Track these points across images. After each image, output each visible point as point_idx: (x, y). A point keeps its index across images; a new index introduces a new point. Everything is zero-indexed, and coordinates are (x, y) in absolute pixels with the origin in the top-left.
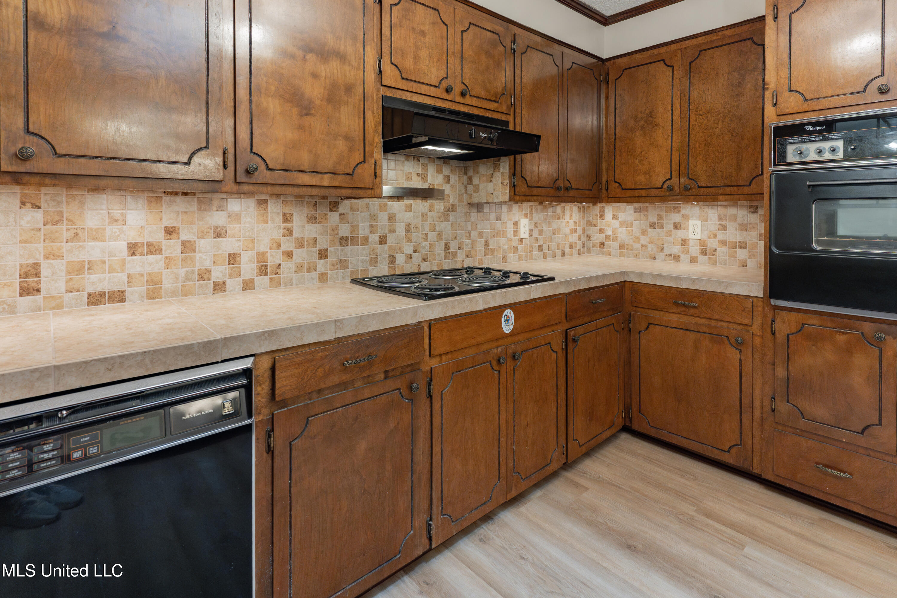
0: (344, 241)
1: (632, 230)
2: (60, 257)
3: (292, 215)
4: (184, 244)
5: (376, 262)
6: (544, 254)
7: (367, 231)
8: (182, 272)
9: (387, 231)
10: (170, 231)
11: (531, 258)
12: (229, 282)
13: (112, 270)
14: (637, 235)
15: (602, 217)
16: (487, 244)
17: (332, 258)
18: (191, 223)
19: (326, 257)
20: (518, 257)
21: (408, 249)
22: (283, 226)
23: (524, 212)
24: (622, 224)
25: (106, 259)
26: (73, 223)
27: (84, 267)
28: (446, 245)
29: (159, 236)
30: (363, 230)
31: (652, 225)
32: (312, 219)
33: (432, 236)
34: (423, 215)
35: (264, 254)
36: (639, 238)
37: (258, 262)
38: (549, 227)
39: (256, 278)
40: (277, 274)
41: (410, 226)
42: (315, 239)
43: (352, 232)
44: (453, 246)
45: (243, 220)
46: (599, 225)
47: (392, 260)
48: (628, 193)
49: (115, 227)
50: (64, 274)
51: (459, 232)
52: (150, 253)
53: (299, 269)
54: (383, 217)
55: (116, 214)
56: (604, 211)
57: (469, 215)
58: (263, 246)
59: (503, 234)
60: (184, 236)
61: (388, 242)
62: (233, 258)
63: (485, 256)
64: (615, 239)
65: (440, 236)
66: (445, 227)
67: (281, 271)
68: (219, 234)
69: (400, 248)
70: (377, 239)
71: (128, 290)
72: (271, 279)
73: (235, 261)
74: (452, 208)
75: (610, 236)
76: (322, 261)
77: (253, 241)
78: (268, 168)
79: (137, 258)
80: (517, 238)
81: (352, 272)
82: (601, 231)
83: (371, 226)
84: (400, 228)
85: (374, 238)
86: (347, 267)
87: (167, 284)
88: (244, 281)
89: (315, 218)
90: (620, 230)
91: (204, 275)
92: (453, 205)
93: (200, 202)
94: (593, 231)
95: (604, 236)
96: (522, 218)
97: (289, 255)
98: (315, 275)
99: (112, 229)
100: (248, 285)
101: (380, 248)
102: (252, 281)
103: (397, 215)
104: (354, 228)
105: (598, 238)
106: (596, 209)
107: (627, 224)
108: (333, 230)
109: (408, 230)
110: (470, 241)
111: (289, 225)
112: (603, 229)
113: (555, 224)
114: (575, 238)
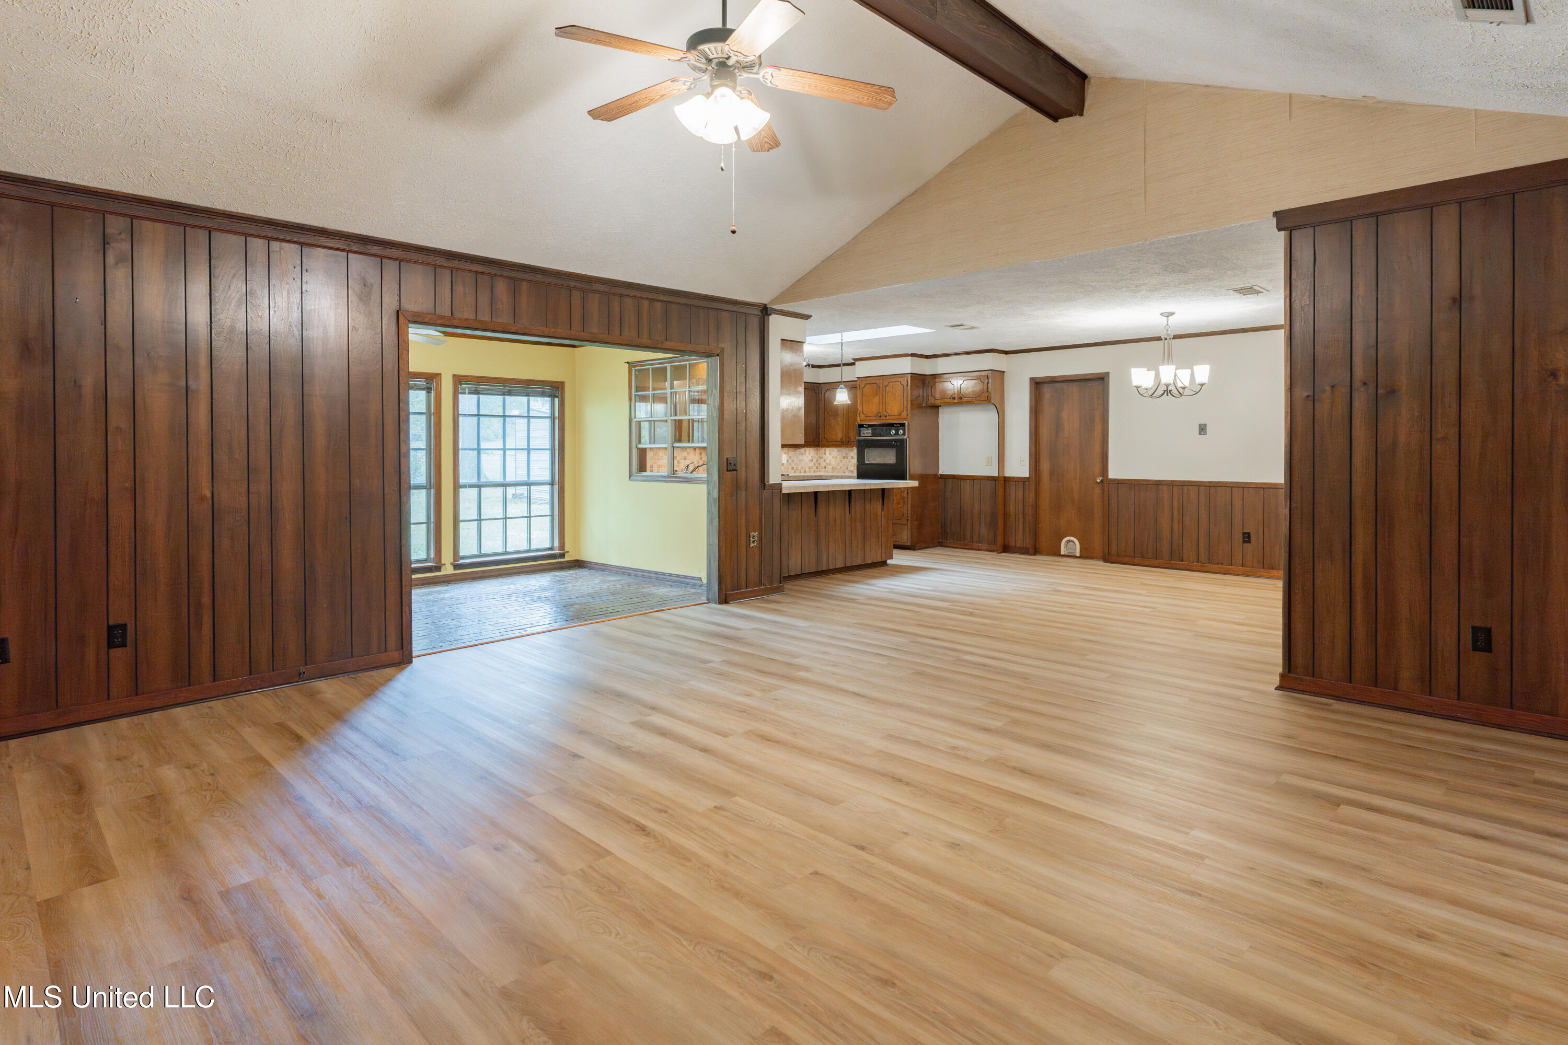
15: (825, 454)
24: (833, 457)
31: (844, 458)
46: (823, 457)
64: (830, 464)
82: (825, 461)
94: (821, 461)
105: (823, 464)
106: (822, 450)
113: (800, 457)
114: (811, 464)
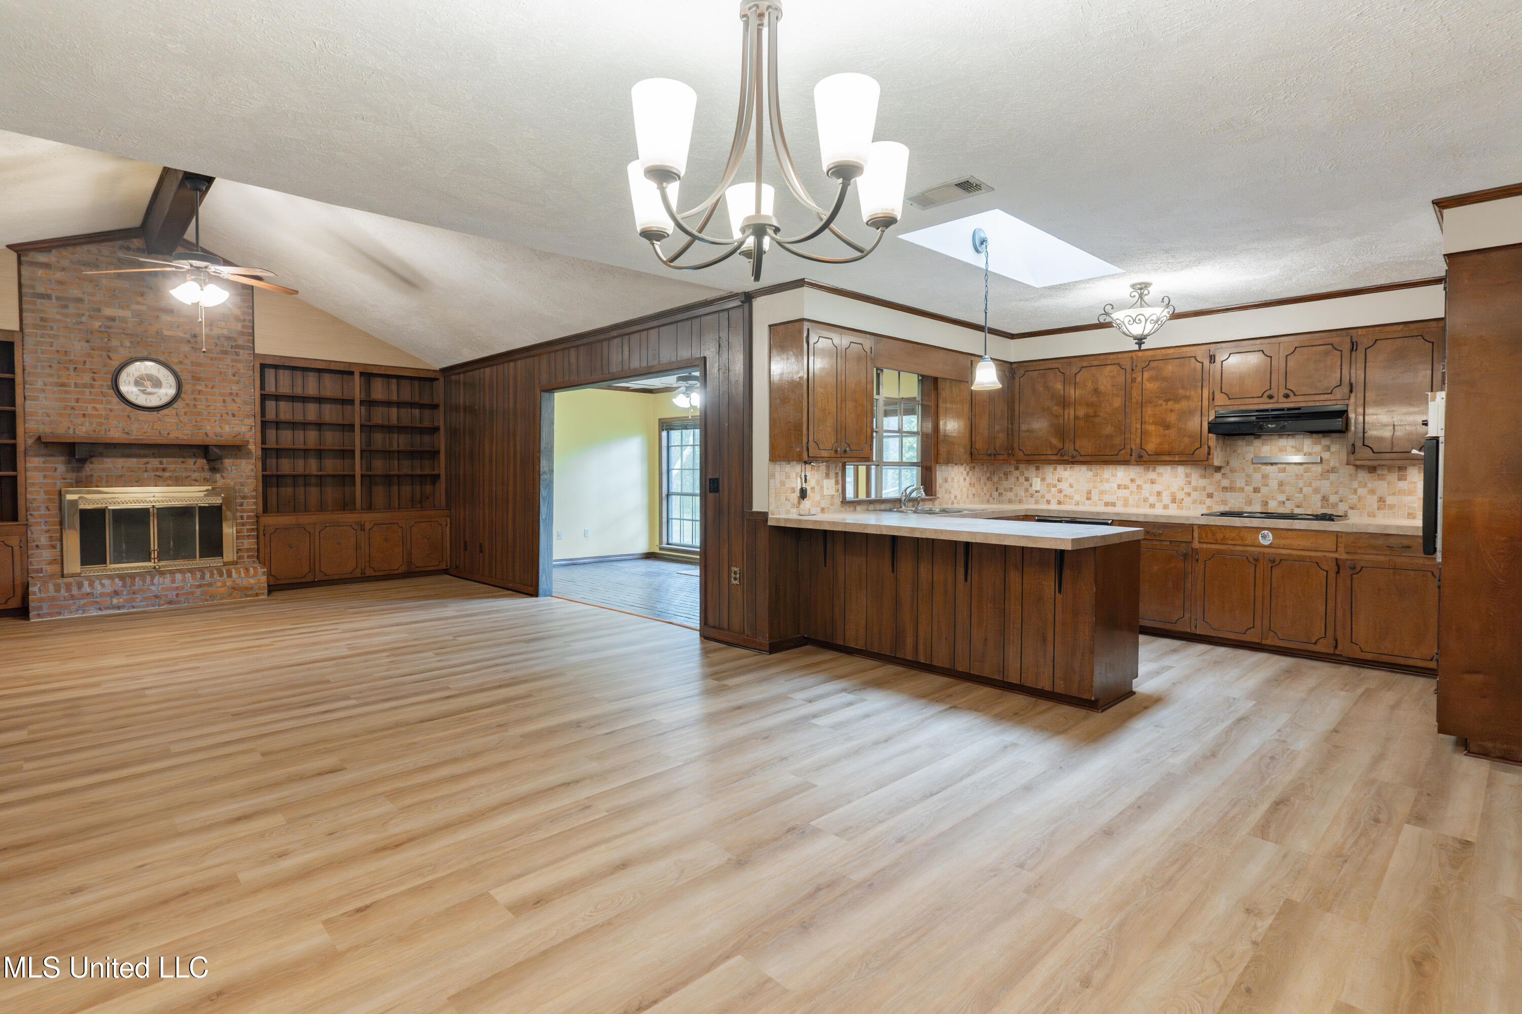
0: (1225, 489)
2: (1097, 488)
3: (1191, 474)
4: (1138, 486)
5: (1251, 504)
7: (1243, 484)
8: (1136, 497)
9: (1260, 485)
10: (1132, 480)
12: (1157, 504)
16: (1381, 500)
18: (1141, 477)
19: (1212, 497)
21: (1282, 498)
22: (1186, 479)
25: (1110, 490)
27: (1104, 492)
28: (1324, 497)
29: (1128, 482)
30: (1240, 483)
32: (1204, 477)
33: (1307, 490)
35: (1174, 493)
37: (1170, 497)
39: (1169, 505)
40: (1180, 504)
42: (1205, 487)
43: (1230, 484)
44: (1333, 499)
45: (1164, 476)
47: (1265, 503)
49: (1113, 478)
50: (1098, 494)
51: (1340, 489)
52: (1125, 489)
53: (1194, 502)
54: (1257, 477)
55: (1114, 474)
57: (1357, 475)
58: (1174, 489)
60: (1138, 483)
61: (1261, 492)
62: (1159, 494)
63: (1378, 510)
65: (1316, 491)
66: (1325, 485)
67: (1183, 502)
68: (1153, 482)
69: (1273, 497)
71: (1117, 502)
72: (1177, 506)
74: (1333, 470)
76: (1208, 500)
77: (1169, 486)
78: (1149, 454)
79: (1120, 490)
83: (1247, 481)
84: (1274, 484)
85: (1251, 489)
86: (1227, 505)
87: (1131, 502)
88: (1164, 505)
92: (1333, 468)
97: (1189, 494)
98: (1203, 507)
99: (1112, 479)
101: (1254, 495)
103: (1270, 475)
104: (1232, 482)
108: (1217, 483)
109: (1281, 484)
110: (1356, 497)
111: (1189, 479)
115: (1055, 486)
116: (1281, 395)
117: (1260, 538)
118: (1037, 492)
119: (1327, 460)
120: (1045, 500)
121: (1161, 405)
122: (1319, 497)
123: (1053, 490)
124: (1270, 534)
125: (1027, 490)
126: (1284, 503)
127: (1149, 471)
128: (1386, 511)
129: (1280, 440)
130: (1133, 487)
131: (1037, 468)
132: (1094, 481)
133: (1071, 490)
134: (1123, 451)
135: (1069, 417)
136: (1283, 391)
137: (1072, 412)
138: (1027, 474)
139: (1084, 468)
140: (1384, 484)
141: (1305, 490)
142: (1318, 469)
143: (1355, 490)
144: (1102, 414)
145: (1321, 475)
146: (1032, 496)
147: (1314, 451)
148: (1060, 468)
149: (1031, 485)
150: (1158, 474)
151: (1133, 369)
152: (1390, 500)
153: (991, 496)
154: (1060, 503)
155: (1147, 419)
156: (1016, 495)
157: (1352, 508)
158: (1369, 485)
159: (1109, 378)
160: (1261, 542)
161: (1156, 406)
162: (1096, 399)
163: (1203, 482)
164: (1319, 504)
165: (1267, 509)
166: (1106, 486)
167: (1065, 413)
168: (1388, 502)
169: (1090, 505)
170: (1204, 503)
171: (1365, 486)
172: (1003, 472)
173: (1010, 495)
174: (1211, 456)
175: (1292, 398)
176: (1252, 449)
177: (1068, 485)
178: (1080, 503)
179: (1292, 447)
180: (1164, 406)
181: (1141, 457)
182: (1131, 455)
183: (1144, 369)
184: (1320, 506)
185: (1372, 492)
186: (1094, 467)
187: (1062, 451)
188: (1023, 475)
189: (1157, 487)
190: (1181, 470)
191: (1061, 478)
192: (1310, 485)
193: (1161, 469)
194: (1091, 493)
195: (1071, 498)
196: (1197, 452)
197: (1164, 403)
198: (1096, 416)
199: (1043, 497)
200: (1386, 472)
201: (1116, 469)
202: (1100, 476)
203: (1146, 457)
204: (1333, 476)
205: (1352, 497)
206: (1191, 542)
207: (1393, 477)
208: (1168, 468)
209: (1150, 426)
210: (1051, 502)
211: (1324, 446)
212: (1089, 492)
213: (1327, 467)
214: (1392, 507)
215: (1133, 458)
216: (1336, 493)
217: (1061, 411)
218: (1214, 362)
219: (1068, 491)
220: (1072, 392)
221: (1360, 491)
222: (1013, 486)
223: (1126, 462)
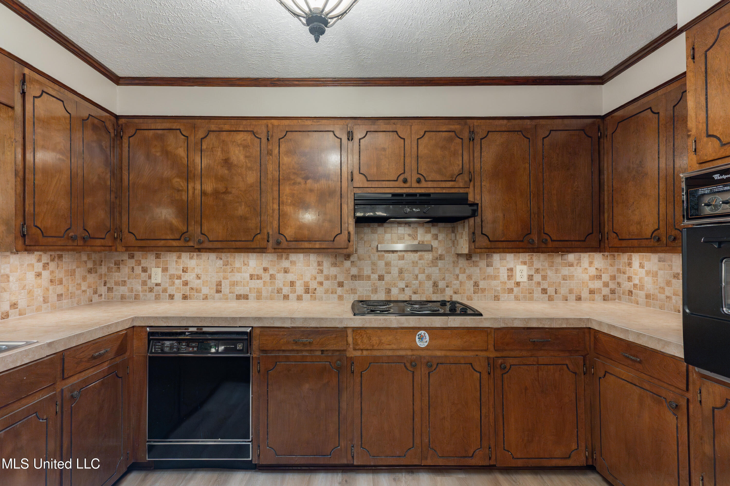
0: (354, 277)
1: (657, 280)
2: (227, 279)
3: (322, 262)
4: (271, 275)
5: (376, 292)
6: (549, 296)
7: (369, 272)
8: (270, 289)
9: (384, 272)
10: (265, 270)
11: (531, 299)
12: (291, 295)
13: (244, 286)
14: (662, 285)
15: (630, 264)
16: (476, 284)
17: (346, 287)
18: (274, 266)
19: (342, 286)
20: (513, 297)
21: (402, 285)
22: (318, 268)
23: (521, 260)
24: (647, 273)
25: (242, 280)
26: (232, 266)
27: (235, 283)
28: (435, 283)
29: (261, 272)
30: (367, 271)
32: (334, 265)
33: (422, 277)
34: (413, 262)
35: (308, 282)
36: (663, 288)
37: (304, 286)
38: (557, 273)
39: (304, 295)
40: (314, 293)
41: (403, 270)
42: (336, 276)
43: (359, 272)
44: (442, 284)
45: (297, 265)
46: (627, 273)
47: (388, 291)
48: (624, 244)
50: (228, 286)
52: (258, 279)
53: (326, 292)
54: (381, 264)
55: (246, 262)
56: (631, 259)
57: (458, 262)
58: (307, 279)
59: (495, 277)
60: (271, 272)
61: (385, 279)
62: (292, 284)
63: (474, 293)
64: (642, 288)
65: (429, 277)
66: (435, 272)
67: (316, 292)
68: (286, 271)
69: (394, 284)
70: (377, 277)
71: (249, 294)
72: (311, 296)
73: (293, 285)
74: (441, 257)
75: (637, 285)
76: (340, 288)
77: (302, 275)
78: (287, 241)
79: (253, 281)
80: (513, 281)
81: (359, 296)
82: (630, 279)
83: (373, 269)
84: (395, 271)
85: (375, 276)
86: (356, 293)
87: (264, 294)
88: (298, 296)
89: (336, 264)
90: (646, 279)
91: (279, 291)
92: (441, 255)
93: (278, 256)
94: (622, 279)
95: (631, 284)
96: (518, 265)
97: (321, 284)
98: (335, 296)
99: (244, 268)
100: (299, 298)
101: (379, 283)
102: (301, 296)
103: (392, 262)
104: (360, 270)
105: (627, 286)
106: (624, 257)
107: (652, 273)
108: (347, 271)
109: (401, 271)
110: (458, 282)
111: (321, 268)
112: (631, 277)
113: (565, 271)
114: (597, 284)
115: (179, 277)
116: (414, 179)
117: (417, 340)
118: (157, 285)
119: (436, 248)
120: (167, 294)
121: (299, 183)
122: (431, 283)
123: (177, 282)
124: (427, 335)
125: (144, 283)
126: (403, 290)
127: (282, 259)
128: (479, 295)
129: (400, 228)
130: (266, 277)
131: (158, 257)
132: (225, 271)
133: (198, 281)
134: (259, 236)
135: (194, 193)
136: (415, 177)
137: (198, 187)
138: (144, 263)
139: (213, 256)
140: (477, 270)
141: (420, 276)
142: (428, 256)
143: (458, 276)
144: (234, 191)
145: (432, 262)
146: (151, 290)
147: (426, 239)
148: (185, 256)
149: (150, 277)
150: (291, 262)
151: (268, 139)
152: (482, 284)
153: (95, 292)
154: (185, 297)
155: (284, 198)
156: (131, 290)
157: (455, 293)
158: (467, 271)
159: (241, 148)
160: (418, 344)
161: (294, 184)
162: (226, 172)
163: (334, 271)
164: (431, 290)
165: (390, 296)
166: (237, 277)
167: (190, 187)
168: (481, 287)
169: (221, 299)
170: (336, 293)
171: (464, 272)
172: (113, 261)
173: (123, 290)
174: (351, 243)
175: (424, 184)
176: (376, 236)
177: (194, 275)
178: (209, 297)
179: (409, 235)
180: (303, 186)
181: (278, 243)
182: (268, 241)
183: (281, 140)
184: (432, 292)
185: (469, 277)
186: (223, 255)
187: (186, 235)
188: (140, 264)
189: (290, 277)
190: (313, 258)
191: (187, 268)
192: (424, 272)
193: (293, 257)
194: (221, 285)
195: (198, 291)
196: (337, 238)
197: (302, 181)
198: (226, 192)
199: (165, 291)
200: (478, 259)
201: (248, 257)
202: (231, 265)
203: (284, 244)
204: (440, 263)
205: (455, 282)
206: (345, 350)
207: (483, 263)
208: (301, 256)
209: (288, 207)
210: (175, 297)
211: (434, 235)
212: (219, 284)
213: (435, 255)
214: (483, 290)
215: (270, 244)
216: (444, 279)
217: (183, 184)
218: (352, 139)
219: (195, 283)
220: (198, 160)
221: (461, 276)
222: (126, 279)
223: (262, 250)
